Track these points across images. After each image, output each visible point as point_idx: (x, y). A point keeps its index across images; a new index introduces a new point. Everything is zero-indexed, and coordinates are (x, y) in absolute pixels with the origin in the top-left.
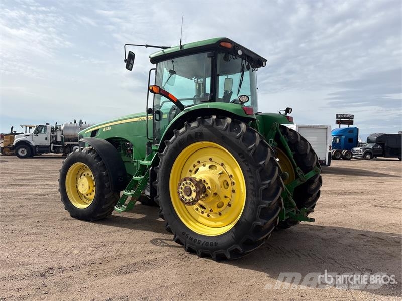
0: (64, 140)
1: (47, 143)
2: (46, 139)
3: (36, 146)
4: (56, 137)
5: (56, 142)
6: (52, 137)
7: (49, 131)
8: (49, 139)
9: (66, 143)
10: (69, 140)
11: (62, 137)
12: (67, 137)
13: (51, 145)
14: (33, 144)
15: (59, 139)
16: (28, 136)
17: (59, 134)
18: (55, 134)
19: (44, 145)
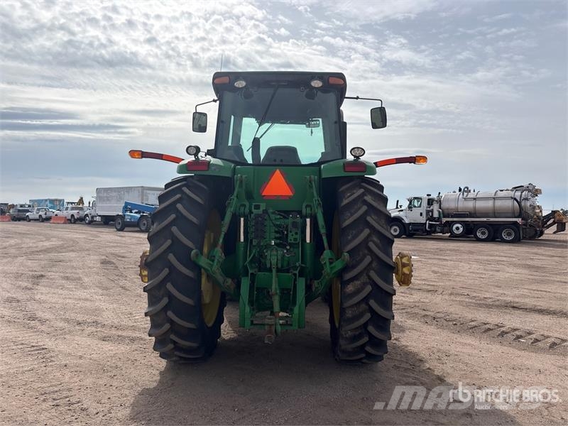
0: (442, 215)
1: (422, 220)
2: (421, 215)
3: (410, 224)
4: (432, 211)
5: (431, 218)
6: (428, 212)
7: (425, 203)
8: (424, 214)
9: (444, 220)
10: (447, 216)
11: (439, 212)
12: (446, 212)
13: (426, 223)
14: (407, 221)
15: (436, 215)
16: (402, 211)
17: (435, 207)
18: (432, 208)
19: (418, 222)
